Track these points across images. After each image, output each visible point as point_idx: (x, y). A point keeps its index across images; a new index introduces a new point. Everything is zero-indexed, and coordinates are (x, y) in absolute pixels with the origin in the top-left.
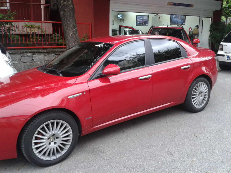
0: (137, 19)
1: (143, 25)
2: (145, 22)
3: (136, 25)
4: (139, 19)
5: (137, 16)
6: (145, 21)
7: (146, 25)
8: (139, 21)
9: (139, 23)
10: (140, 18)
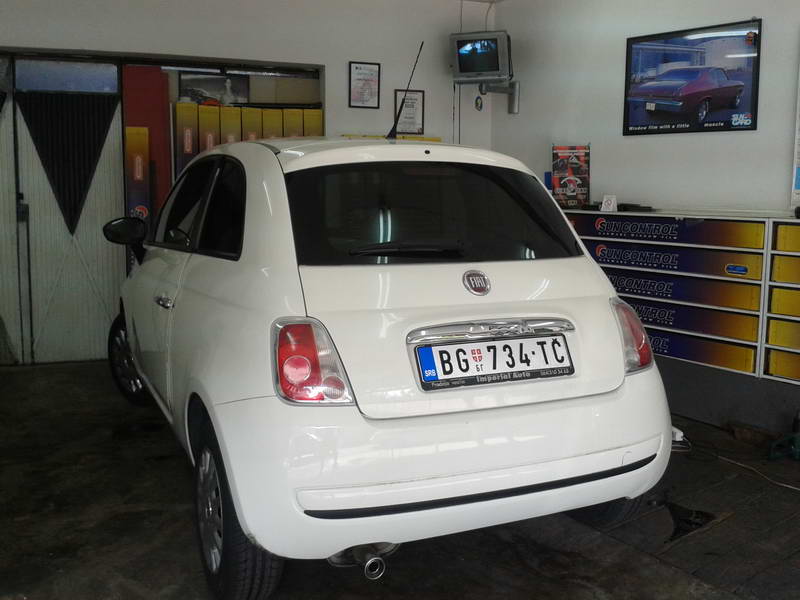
0: (638, 76)
1: (698, 128)
2: (720, 90)
3: (626, 132)
4: (651, 73)
5: (631, 42)
6: (715, 83)
7: (728, 127)
8: (658, 93)
9: (651, 106)
10: (667, 58)
